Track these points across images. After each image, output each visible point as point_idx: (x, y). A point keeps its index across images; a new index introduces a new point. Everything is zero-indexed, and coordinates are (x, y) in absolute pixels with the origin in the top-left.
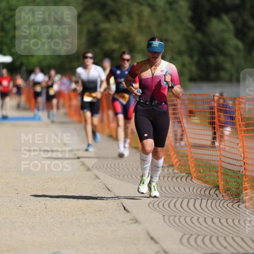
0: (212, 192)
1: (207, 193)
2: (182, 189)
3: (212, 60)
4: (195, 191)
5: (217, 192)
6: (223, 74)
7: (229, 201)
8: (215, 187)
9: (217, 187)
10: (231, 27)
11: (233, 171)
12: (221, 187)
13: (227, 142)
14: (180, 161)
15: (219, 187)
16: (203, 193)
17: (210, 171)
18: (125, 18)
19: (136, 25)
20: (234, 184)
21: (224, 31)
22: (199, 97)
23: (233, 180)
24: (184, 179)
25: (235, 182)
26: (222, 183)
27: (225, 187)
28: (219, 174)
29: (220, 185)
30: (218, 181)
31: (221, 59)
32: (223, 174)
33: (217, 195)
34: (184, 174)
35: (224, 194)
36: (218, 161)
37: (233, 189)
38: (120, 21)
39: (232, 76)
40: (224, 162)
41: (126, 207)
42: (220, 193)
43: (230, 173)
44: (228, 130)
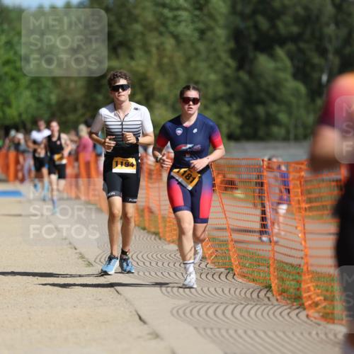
0: (262, 294)
1: (255, 295)
2: (220, 291)
3: (261, 110)
4: (237, 292)
5: (269, 295)
6: (275, 130)
7: (285, 307)
8: (266, 287)
9: (269, 288)
10: (288, 63)
11: (292, 265)
12: (274, 287)
13: (281, 225)
14: (217, 251)
15: (271, 287)
16: (248, 295)
17: (259, 265)
18: (139, 53)
19: (154, 63)
20: (293, 283)
21: (277, 69)
22: (244, 162)
23: (291, 278)
24: (223, 277)
25: (293, 280)
26: (276, 281)
27: (280, 288)
28: (272, 269)
29: (273, 285)
30: (270, 279)
31: (274, 108)
32: (277, 269)
33: (269, 298)
34: (223, 270)
35: (278, 298)
36: (269, 251)
37: (291, 290)
38: (132, 58)
39: (288, 132)
40: (278, 252)
41: (143, 317)
42: (273, 295)
43: (287, 268)
44: (283, 208)
